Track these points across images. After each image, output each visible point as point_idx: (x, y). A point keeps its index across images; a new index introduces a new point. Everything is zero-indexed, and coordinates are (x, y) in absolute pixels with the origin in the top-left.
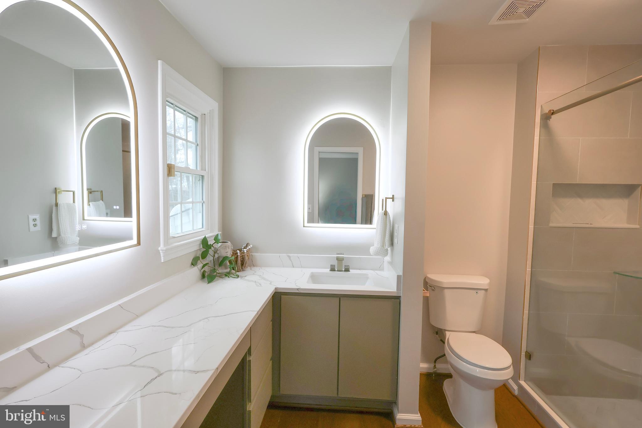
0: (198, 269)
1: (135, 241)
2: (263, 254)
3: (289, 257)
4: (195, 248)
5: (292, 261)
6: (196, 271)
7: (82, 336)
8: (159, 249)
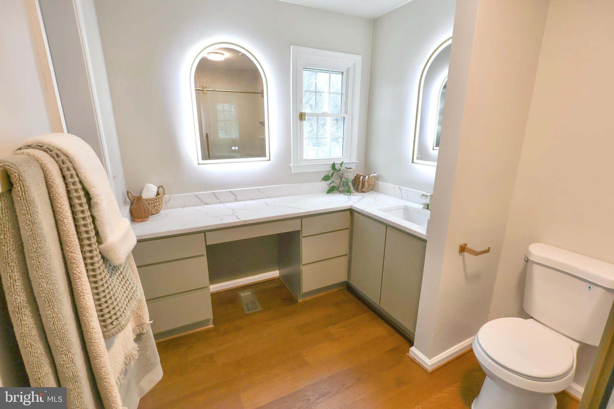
0: (327, 185)
1: (267, 158)
2: (385, 183)
3: (400, 189)
4: (328, 169)
5: (401, 193)
6: (325, 185)
7: (236, 196)
8: (290, 165)
